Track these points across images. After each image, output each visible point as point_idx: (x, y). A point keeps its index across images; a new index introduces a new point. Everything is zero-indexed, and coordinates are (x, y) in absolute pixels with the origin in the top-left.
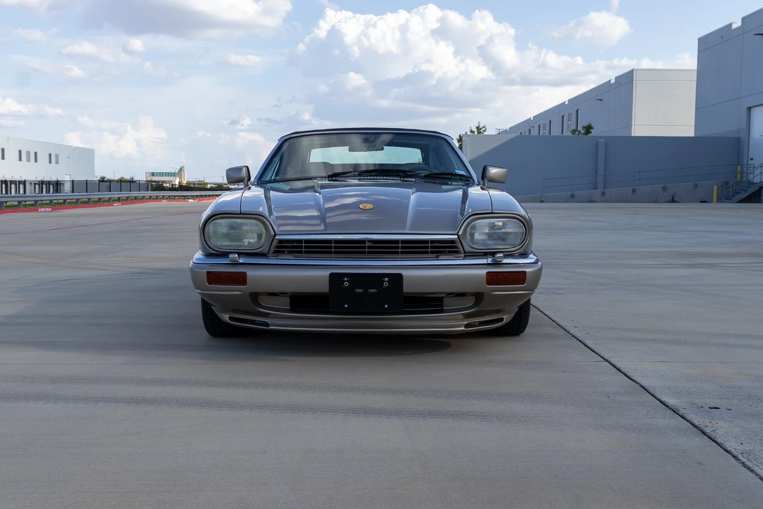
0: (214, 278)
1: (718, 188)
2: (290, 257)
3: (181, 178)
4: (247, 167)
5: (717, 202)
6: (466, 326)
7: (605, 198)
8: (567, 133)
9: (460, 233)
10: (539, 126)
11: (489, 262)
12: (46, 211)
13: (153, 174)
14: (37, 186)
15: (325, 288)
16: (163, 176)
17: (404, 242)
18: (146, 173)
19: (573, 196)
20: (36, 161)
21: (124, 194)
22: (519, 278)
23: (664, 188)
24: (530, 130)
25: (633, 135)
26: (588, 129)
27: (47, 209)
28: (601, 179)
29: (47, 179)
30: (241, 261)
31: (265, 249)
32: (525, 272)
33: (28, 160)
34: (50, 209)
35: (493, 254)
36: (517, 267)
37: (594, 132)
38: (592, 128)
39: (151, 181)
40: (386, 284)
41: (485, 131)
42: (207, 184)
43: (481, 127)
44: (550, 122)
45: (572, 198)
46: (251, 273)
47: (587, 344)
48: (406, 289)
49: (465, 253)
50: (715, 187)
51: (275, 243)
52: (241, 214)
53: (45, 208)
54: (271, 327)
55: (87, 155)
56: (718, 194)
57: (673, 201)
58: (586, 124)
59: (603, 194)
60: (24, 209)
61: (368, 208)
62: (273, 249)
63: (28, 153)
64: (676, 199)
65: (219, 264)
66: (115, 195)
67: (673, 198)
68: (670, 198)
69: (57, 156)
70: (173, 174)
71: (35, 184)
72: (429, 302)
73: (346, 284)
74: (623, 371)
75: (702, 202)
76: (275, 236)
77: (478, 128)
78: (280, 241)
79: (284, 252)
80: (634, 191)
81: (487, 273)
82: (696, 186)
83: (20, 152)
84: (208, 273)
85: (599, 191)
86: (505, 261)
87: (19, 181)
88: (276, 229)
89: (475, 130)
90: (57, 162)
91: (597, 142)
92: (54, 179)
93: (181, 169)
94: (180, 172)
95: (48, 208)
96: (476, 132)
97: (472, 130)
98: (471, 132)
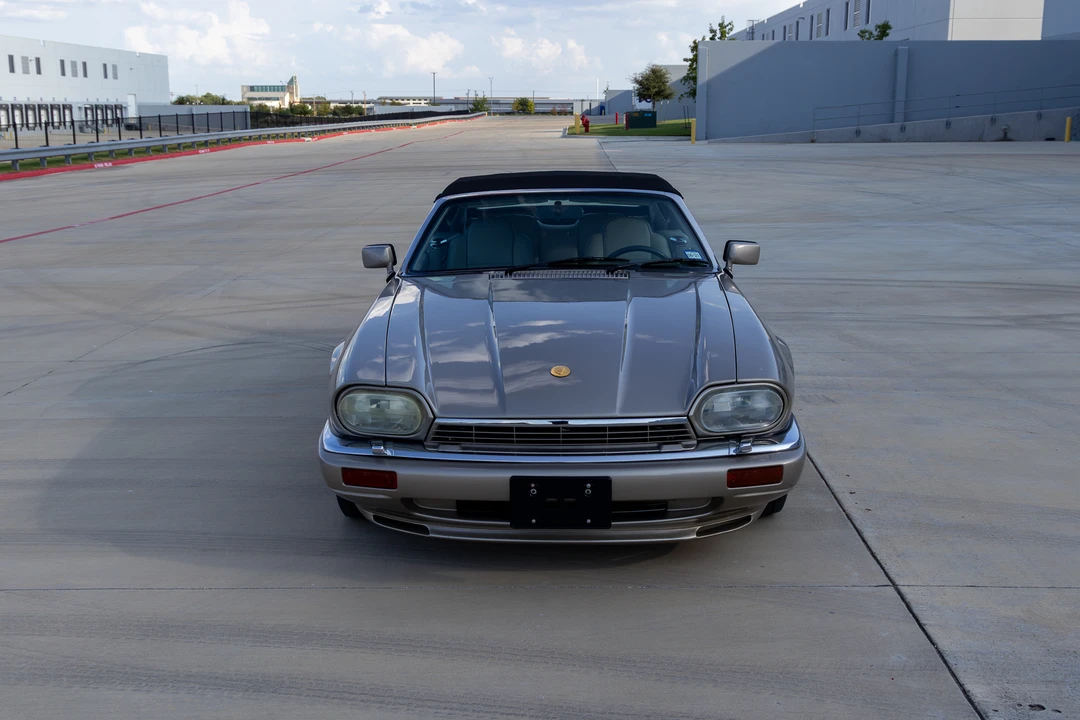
0: (351, 476)
1: (1073, 120)
2: (456, 448)
3: (292, 93)
4: (391, 245)
5: (1071, 139)
6: (698, 534)
7: (905, 136)
8: (852, 35)
9: (691, 414)
10: (812, 18)
11: (732, 453)
12: (105, 168)
13: (252, 89)
14: (89, 112)
15: (504, 495)
16: (266, 90)
17: (613, 428)
18: (243, 87)
19: (858, 133)
20: (85, 75)
21: (213, 136)
22: (773, 474)
23: (993, 121)
24: (798, 23)
25: (949, 39)
26: (884, 29)
27: (106, 164)
28: (900, 108)
29: (103, 101)
30: (388, 454)
31: (421, 435)
32: (781, 467)
33: (75, 74)
34: (110, 164)
35: (738, 438)
36: (770, 459)
37: (893, 36)
38: (890, 28)
39: (250, 99)
40: (588, 492)
41: (731, 29)
42: (329, 103)
43: (726, 23)
44: (828, 11)
45: (857, 136)
46: (403, 472)
47: (866, 539)
48: (616, 496)
49: (697, 436)
50: (1068, 119)
51: (433, 429)
52: (386, 386)
53: (103, 162)
54: (431, 535)
55: (157, 65)
56: (1072, 129)
57: (1005, 138)
58: (880, 23)
59: (903, 129)
60: (75, 166)
61: (562, 374)
62: (431, 436)
63: (74, 64)
64: (1009, 136)
65: (358, 457)
66: (201, 137)
67: (1005, 134)
68: (1001, 135)
69: (115, 67)
70: (281, 89)
71: (86, 109)
72: (652, 508)
73: (534, 491)
74: (915, 611)
75: (1048, 139)
76: (434, 420)
77: (721, 25)
78: (442, 426)
80: (948, 124)
81: (730, 471)
82: (1040, 116)
83: (62, 62)
84: (344, 469)
85: (897, 125)
86: (755, 450)
87: (64, 106)
88: (435, 410)
89: (716, 27)
90: (115, 77)
91: (896, 51)
92: (112, 101)
93: (292, 81)
94: (290, 86)
95: (108, 162)
96: (718, 32)
97: (712, 31)
98: (711, 35)
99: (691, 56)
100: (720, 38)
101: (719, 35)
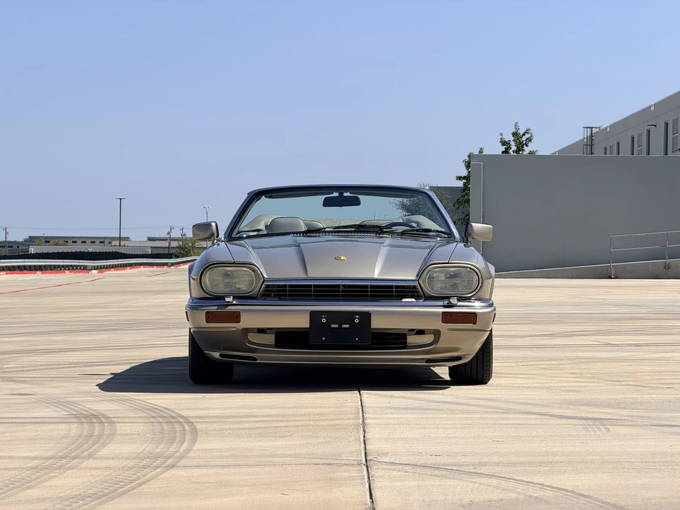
0: (211, 317)
2: (276, 299)
4: (215, 222)
6: (427, 361)
9: (420, 280)
11: (445, 304)
15: (306, 324)
17: (372, 287)
19: (667, 268)
22: (471, 317)
30: (234, 302)
31: (254, 293)
32: (477, 313)
35: (448, 298)
36: (468, 309)
40: (357, 321)
43: (521, 132)
45: (666, 272)
48: (374, 325)
49: (425, 297)
51: (263, 288)
52: (234, 263)
54: (258, 361)
61: (342, 259)
62: (261, 293)
65: (216, 306)
72: (396, 340)
73: (324, 320)
76: (264, 282)
77: (515, 134)
78: (268, 286)
79: (270, 295)
81: (443, 312)
84: (207, 312)
86: (459, 304)
88: (264, 276)
89: (509, 137)
96: (513, 143)
97: (504, 143)
98: (503, 148)
99: (464, 173)
100: (517, 152)
101: (514, 148)
